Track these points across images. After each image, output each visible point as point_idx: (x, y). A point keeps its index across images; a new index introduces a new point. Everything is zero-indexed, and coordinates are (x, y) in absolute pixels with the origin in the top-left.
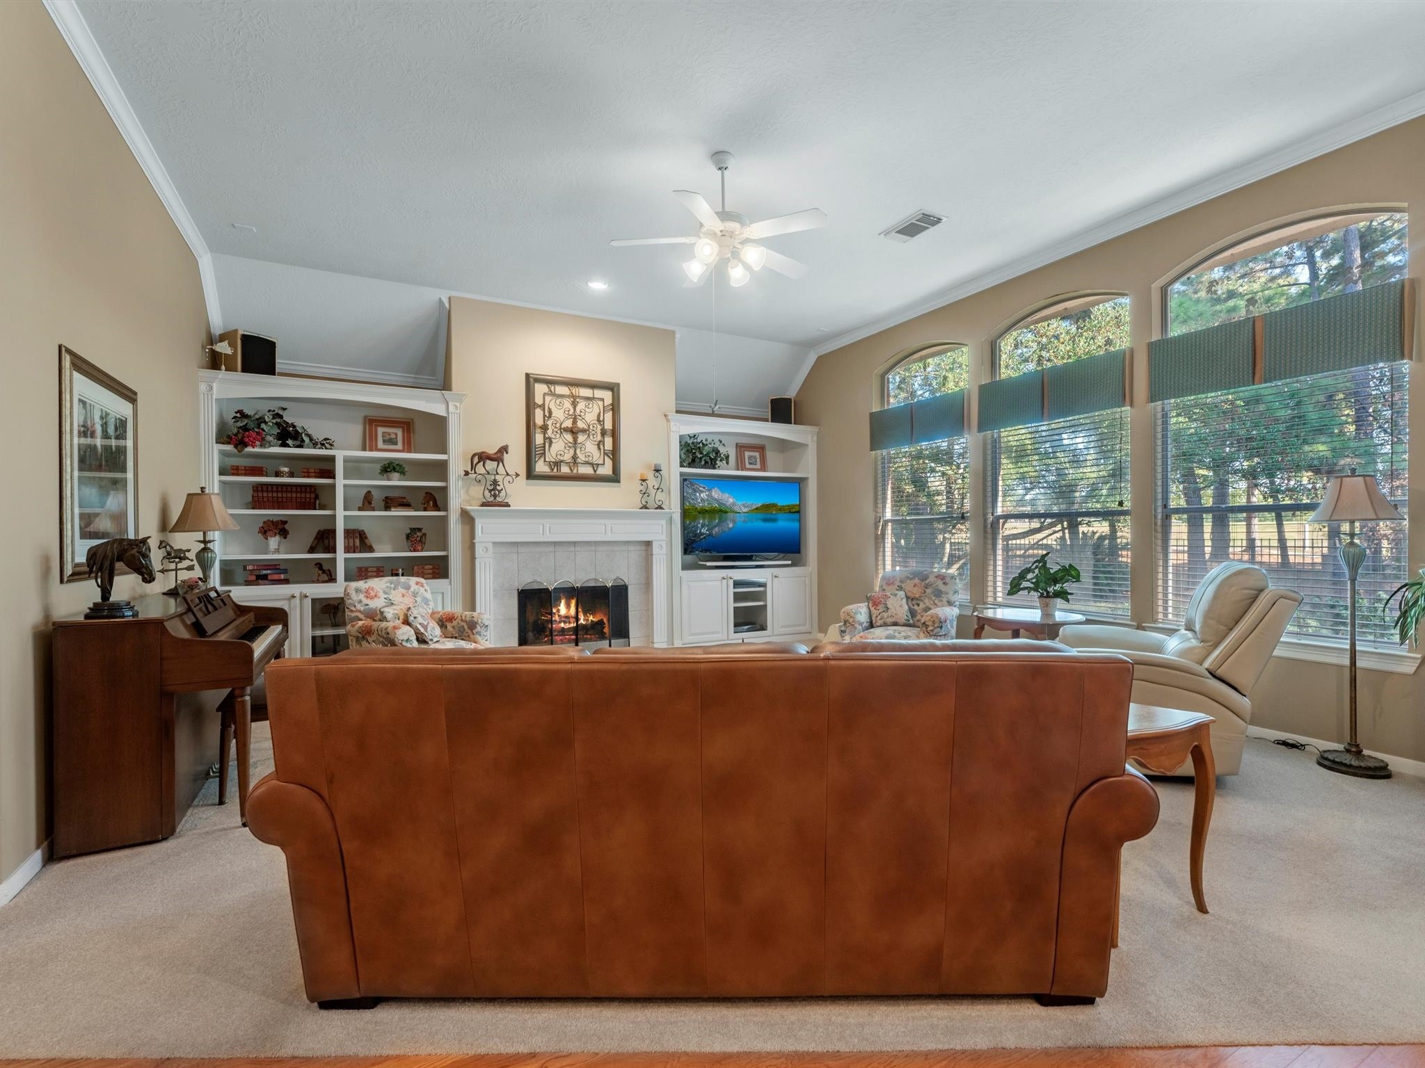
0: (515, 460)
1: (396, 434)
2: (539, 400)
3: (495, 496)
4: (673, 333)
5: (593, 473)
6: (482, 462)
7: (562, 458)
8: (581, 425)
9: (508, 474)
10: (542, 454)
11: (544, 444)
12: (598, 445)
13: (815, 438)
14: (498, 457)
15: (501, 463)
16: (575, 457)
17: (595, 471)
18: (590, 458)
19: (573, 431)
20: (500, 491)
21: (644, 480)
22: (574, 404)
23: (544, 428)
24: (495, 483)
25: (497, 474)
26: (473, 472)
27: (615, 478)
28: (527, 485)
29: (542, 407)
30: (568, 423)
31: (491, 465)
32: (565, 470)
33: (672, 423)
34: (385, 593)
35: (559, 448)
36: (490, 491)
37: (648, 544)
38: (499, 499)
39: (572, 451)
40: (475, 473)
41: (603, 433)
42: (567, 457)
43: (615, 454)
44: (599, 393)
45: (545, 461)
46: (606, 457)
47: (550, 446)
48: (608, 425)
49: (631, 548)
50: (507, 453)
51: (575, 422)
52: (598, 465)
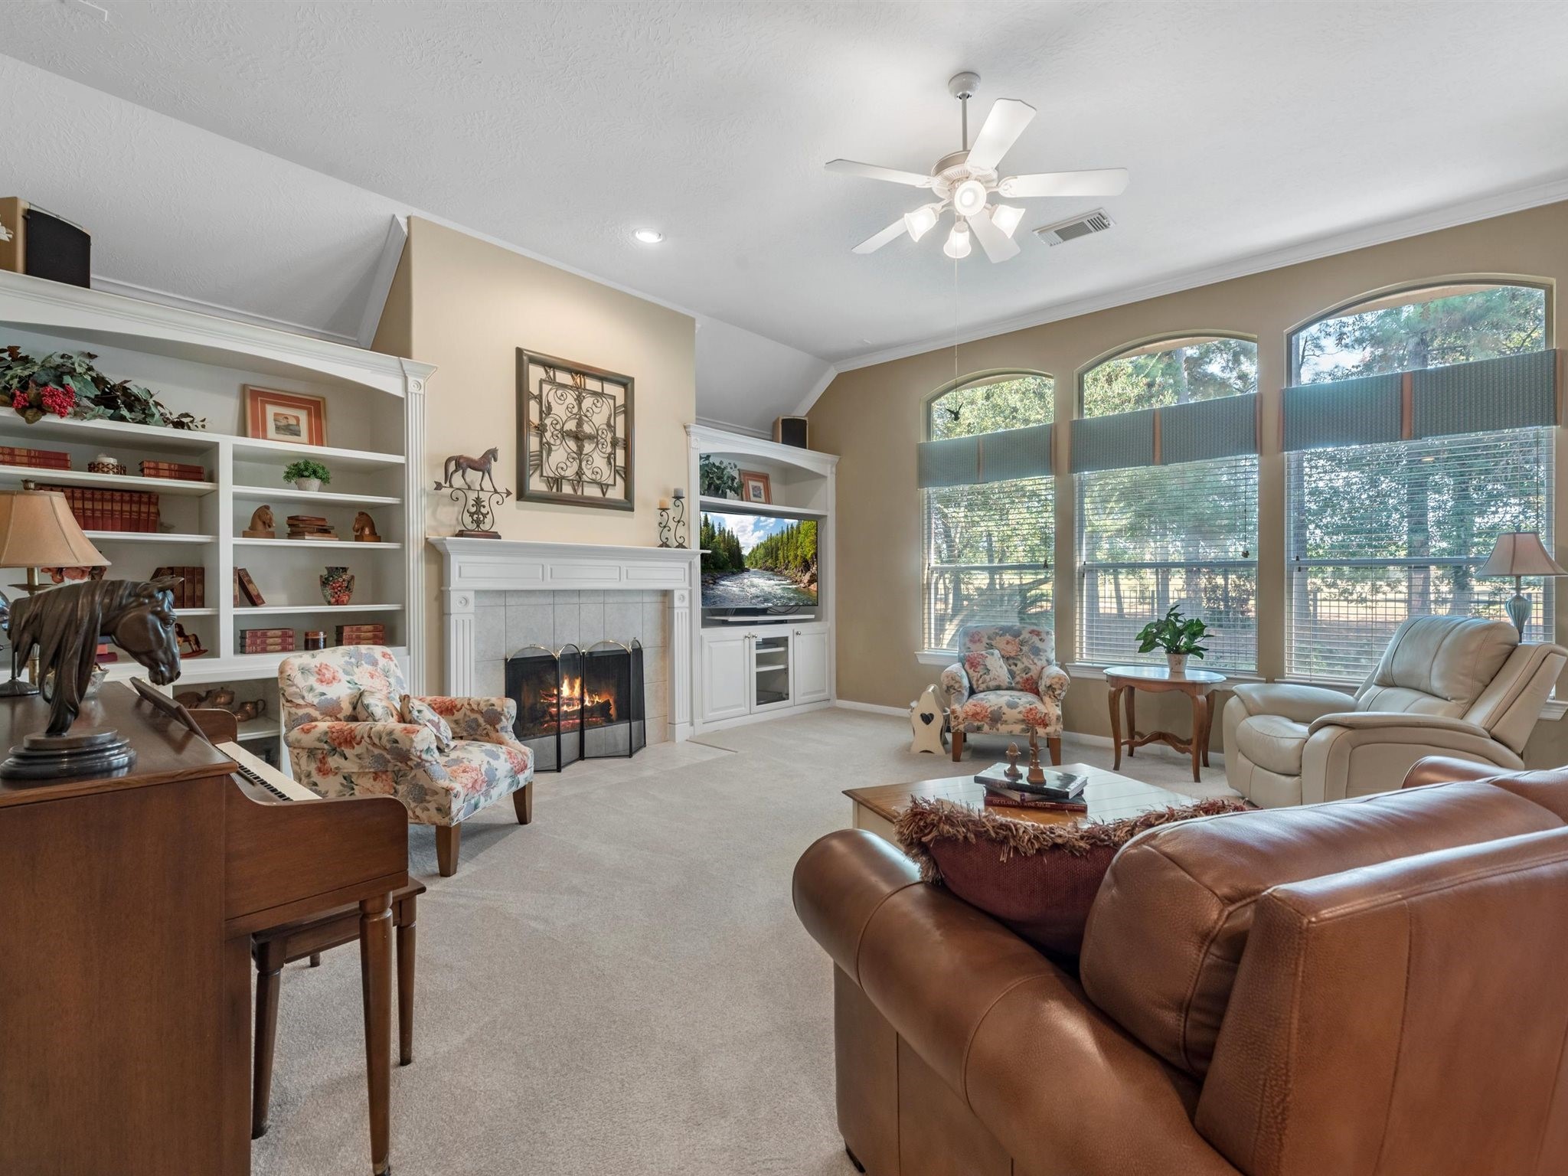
0: (504, 473)
1: (298, 419)
2: (534, 389)
3: (478, 522)
4: (693, 320)
5: (601, 495)
6: (461, 472)
7: (563, 473)
8: (587, 429)
9: (496, 492)
10: (538, 465)
11: (541, 452)
12: (609, 458)
13: (834, 469)
14: (483, 464)
15: (487, 475)
16: (579, 473)
17: (604, 494)
18: (598, 477)
19: (578, 437)
20: (485, 516)
21: (664, 510)
22: (579, 400)
23: (541, 429)
24: (478, 502)
25: (482, 490)
26: (448, 485)
27: (627, 505)
28: (518, 508)
29: (539, 398)
30: (571, 426)
31: (473, 476)
32: (567, 489)
33: (693, 438)
34: (347, 673)
35: (559, 458)
36: (472, 515)
37: (666, 595)
38: (486, 527)
39: (575, 465)
40: (451, 486)
41: (614, 443)
42: (570, 472)
43: (627, 473)
44: (610, 389)
45: (542, 475)
46: (618, 477)
47: (549, 454)
48: (620, 434)
49: (647, 599)
50: (495, 460)
51: (580, 424)
52: (608, 485)
